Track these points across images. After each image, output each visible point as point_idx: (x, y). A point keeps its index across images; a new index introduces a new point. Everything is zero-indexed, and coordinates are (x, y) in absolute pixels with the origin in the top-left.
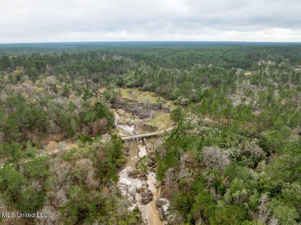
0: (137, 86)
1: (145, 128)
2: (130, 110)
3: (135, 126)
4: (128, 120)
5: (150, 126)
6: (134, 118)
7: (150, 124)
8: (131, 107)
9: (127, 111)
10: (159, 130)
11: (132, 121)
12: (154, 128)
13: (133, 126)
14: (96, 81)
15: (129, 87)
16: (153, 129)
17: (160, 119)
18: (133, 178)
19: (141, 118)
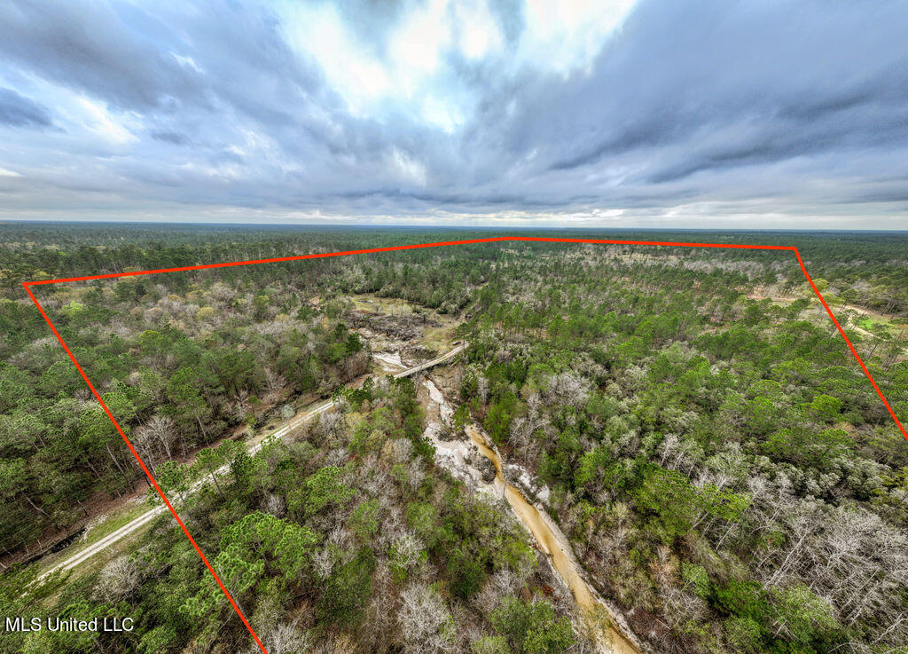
0: (371, 291)
1: (419, 354)
2: (380, 330)
3: (400, 353)
4: (385, 344)
5: (425, 351)
6: (393, 341)
7: (424, 348)
8: (380, 324)
9: (375, 330)
10: (442, 355)
11: (393, 346)
12: (432, 352)
13: (397, 353)
14: (301, 287)
15: (357, 293)
16: (431, 354)
17: (433, 337)
18: (449, 441)
19: (404, 340)
